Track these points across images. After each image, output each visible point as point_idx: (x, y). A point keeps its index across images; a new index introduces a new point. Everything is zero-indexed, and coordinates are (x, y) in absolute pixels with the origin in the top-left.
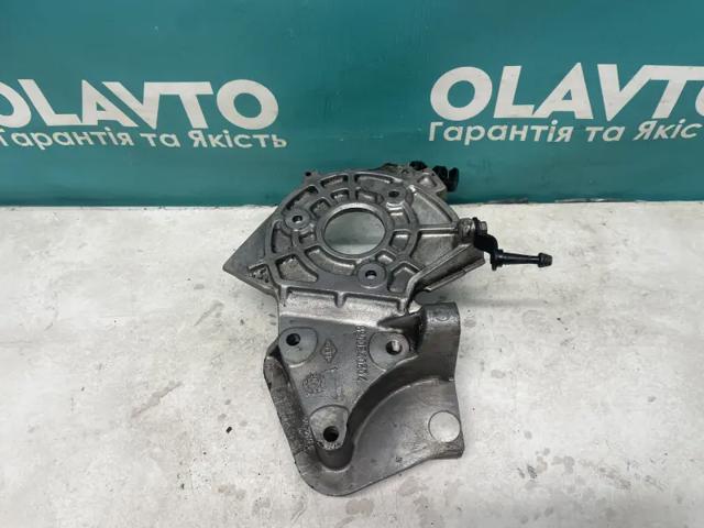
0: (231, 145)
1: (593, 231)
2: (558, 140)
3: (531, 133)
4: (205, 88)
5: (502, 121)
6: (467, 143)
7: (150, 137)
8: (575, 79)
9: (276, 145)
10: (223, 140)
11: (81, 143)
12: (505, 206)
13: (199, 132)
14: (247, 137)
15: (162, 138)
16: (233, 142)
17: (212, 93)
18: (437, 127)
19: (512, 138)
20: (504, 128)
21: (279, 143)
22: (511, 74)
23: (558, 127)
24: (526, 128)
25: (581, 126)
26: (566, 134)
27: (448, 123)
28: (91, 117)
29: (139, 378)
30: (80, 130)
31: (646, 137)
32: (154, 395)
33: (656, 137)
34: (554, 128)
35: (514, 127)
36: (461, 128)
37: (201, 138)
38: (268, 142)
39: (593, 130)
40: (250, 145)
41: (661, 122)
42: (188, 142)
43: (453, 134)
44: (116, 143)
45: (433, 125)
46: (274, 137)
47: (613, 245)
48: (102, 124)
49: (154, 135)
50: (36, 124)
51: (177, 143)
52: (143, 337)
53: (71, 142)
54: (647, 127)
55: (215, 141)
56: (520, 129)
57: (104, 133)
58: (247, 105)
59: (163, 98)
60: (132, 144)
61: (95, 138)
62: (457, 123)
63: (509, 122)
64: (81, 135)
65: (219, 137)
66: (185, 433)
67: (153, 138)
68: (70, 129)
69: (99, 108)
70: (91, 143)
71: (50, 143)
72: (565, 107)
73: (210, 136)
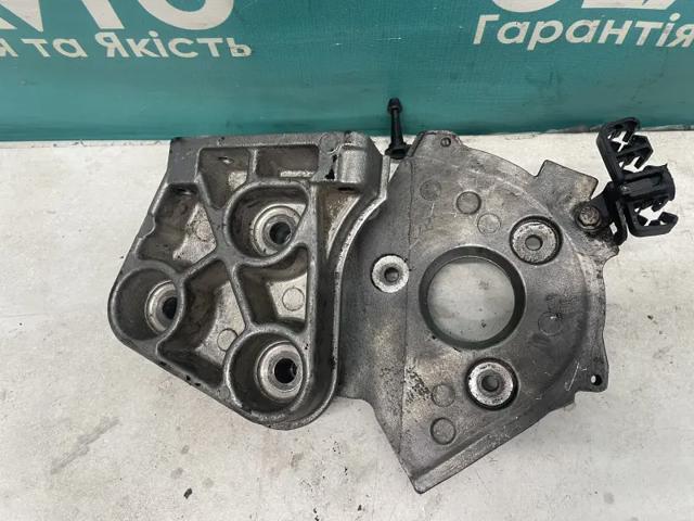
0: (164, 54)
2: (673, 44)
3: (634, 33)
5: (593, 14)
6: (531, 47)
7: (38, 43)
9: (235, 54)
10: (151, 46)
12: (570, 137)
13: (112, 35)
14: (189, 42)
15: (57, 43)
16: (169, 51)
18: (488, 23)
19: (602, 40)
20: (593, 25)
21: (239, 50)
23: (679, 23)
24: (628, 24)
26: (688, 34)
27: (508, 16)
29: (59, 413)
32: (81, 439)
34: (670, 26)
35: (611, 23)
36: (527, 24)
37: (117, 43)
38: (223, 48)
40: (193, 54)
42: (97, 51)
43: (512, 33)
45: (484, 19)
46: (231, 41)
49: (44, 42)
51: (80, 52)
55: (139, 49)
56: (618, 25)
62: (521, 17)
63: (604, 14)
65: (144, 42)
66: (126, 498)
67: (44, 46)
73: (130, 41)
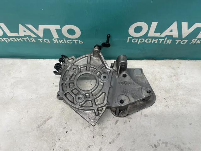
0: (66, 43)
1: (175, 70)
2: (167, 43)
3: (159, 41)
4: (58, 27)
5: (150, 37)
6: (139, 43)
7: (40, 40)
8: (174, 26)
9: (80, 43)
10: (63, 41)
11: (19, 41)
12: (149, 61)
13: (56, 39)
14: (71, 41)
15: (44, 40)
16: (67, 42)
17: (60, 28)
18: (130, 39)
19: (153, 42)
20: (150, 39)
22: (154, 24)
23: (167, 39)
24: (157, 39)
25: (174, 39)
26: (169, 41)
27: (133, 38)
28: (22, 34)
29: (40, 115)
30: (19, 37)
31: (194, 43)
32: (44, 121)
33: (197, 43)
34: (166, 40)
35: (154, 39)
36: (137, 39)
37: (57, 40)
38: (78, 42)
39: (178, 41)
40: (72, 43)
41: (199, 39)
42: (53, 41)
43: (135, 41)
44: (30, 41)
45: (129, 38)
46: (79, 41)
47: (181, 75)
48: (25, 36)
49: (42, 39)
50: (5, 35)
51: (49, 42)
52: (40, 102)
53: (16, 41)
54: (194, 40)
55: (61, 41)
56: (155, 39)
57: (26, 38)
58: (71, 32)
59: (45, 30)
60: (35, 41)
61: (23, 40)
62: (136, 38)
63: (152, 38)
64: (19, 39)
65: (62, 40)
66: (54, 133)
67: (42, 40)
68: (15, 37)
69: (24, 31)
70: (22, 41)
71: (9, 41)
72: (170, 34)
73: (59, 40)
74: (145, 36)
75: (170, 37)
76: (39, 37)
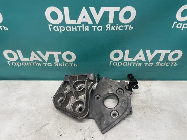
0: (64, 66)
1: (148, 87)
2: (138, 66)
3: (132, 64)
4: (60, 53)
5: (126, 61)
6: (118, 66)
7: (45, 64)
8: (141, 53)
9: (74, 66)
10: (62, 65)
11: (28, 65)
13: (57, 63)
14: (68, 64)
15: (48, 64)
17: (61, 54)
18: (111, 62)
19: (128, 65)
20: (126, 63)
21: (75, 65)
22: (127, 51)
23: (138, 63)
24: (131, 63)
25: (143, 63)
26: (140, 64)
27: (114, 62)
28: (32, 59)
29: (38, 122)
30: (28, 62)
31: (158, 66)
33: (160, 65)
34: (137, 63)
35: (128, 63)
37: (57, 64)
39: (146, 64)
40: (68, 66)
41: (161, 62)
42: (53, 65)
43: (115, 64)
44: (37, 65)
45: (110, 62)
47: (153, 90)
48: (34, 61)
49: (46, 63)
50: (19, 60)
51: (51, 65)
52: (40, 112)
53: (26, 65)
54: (158, 63)
55: (60, 65)
57: (34, 63)
58: (69, 57)
59: (50, 55)
60: (40, 65)
61: (32, 64)
62: (116, 62)
63: (127, 62)
64: (29, 63)
65: (61, 64)
66: (50, 136)
68: (26, 62)
69: (35, 57)
70: (31, 65)
71: (21, 65)
72: (139, 58)
73: (59, 64)
74: (122, 60)
75: (140, 61)
76: (44, 61)
